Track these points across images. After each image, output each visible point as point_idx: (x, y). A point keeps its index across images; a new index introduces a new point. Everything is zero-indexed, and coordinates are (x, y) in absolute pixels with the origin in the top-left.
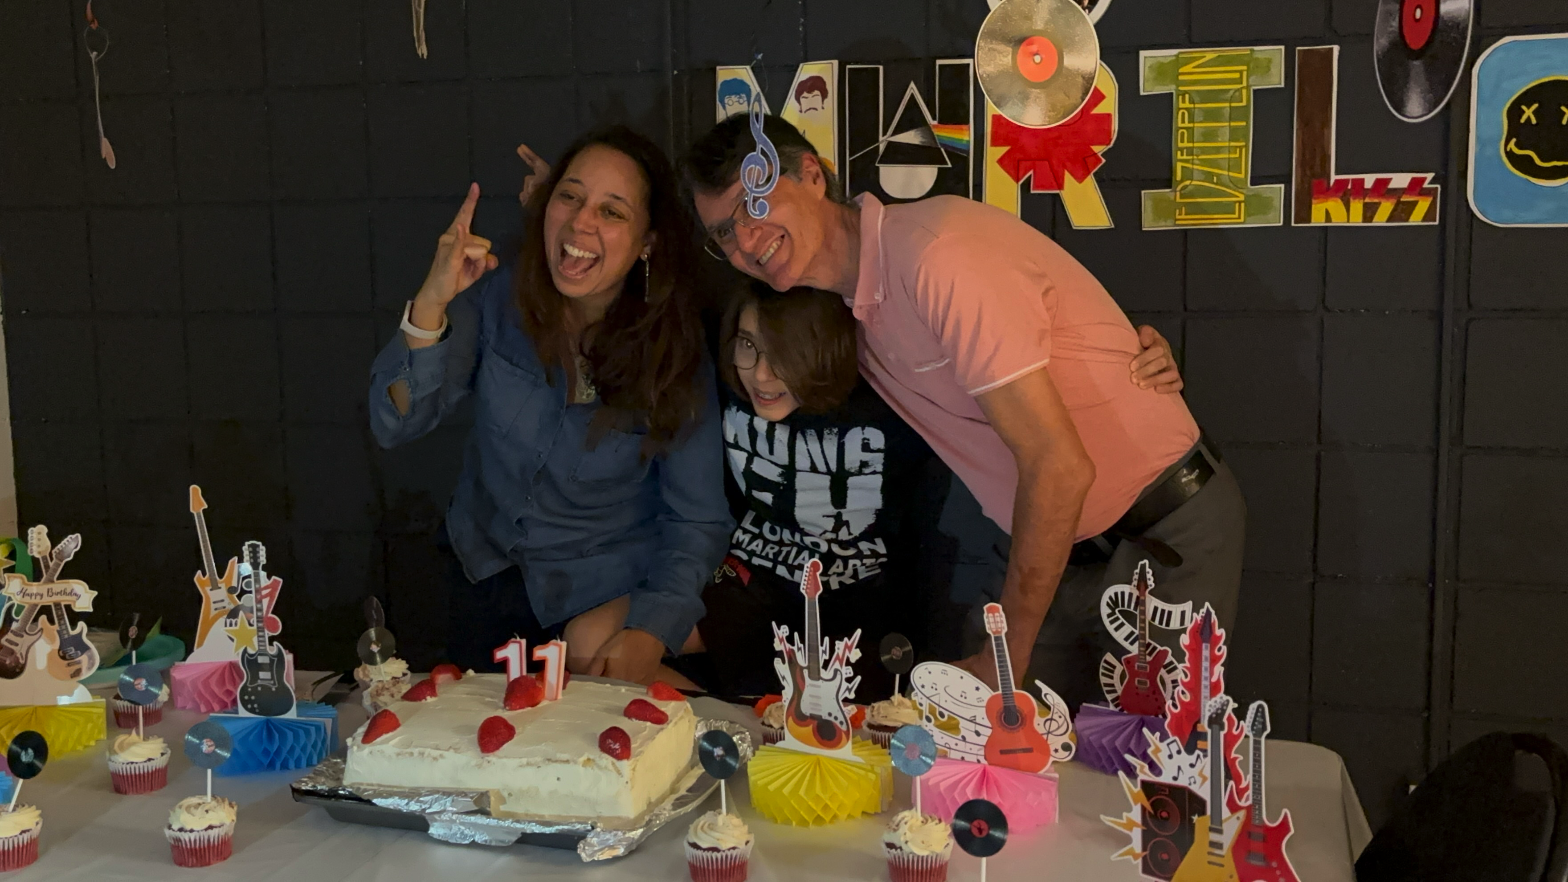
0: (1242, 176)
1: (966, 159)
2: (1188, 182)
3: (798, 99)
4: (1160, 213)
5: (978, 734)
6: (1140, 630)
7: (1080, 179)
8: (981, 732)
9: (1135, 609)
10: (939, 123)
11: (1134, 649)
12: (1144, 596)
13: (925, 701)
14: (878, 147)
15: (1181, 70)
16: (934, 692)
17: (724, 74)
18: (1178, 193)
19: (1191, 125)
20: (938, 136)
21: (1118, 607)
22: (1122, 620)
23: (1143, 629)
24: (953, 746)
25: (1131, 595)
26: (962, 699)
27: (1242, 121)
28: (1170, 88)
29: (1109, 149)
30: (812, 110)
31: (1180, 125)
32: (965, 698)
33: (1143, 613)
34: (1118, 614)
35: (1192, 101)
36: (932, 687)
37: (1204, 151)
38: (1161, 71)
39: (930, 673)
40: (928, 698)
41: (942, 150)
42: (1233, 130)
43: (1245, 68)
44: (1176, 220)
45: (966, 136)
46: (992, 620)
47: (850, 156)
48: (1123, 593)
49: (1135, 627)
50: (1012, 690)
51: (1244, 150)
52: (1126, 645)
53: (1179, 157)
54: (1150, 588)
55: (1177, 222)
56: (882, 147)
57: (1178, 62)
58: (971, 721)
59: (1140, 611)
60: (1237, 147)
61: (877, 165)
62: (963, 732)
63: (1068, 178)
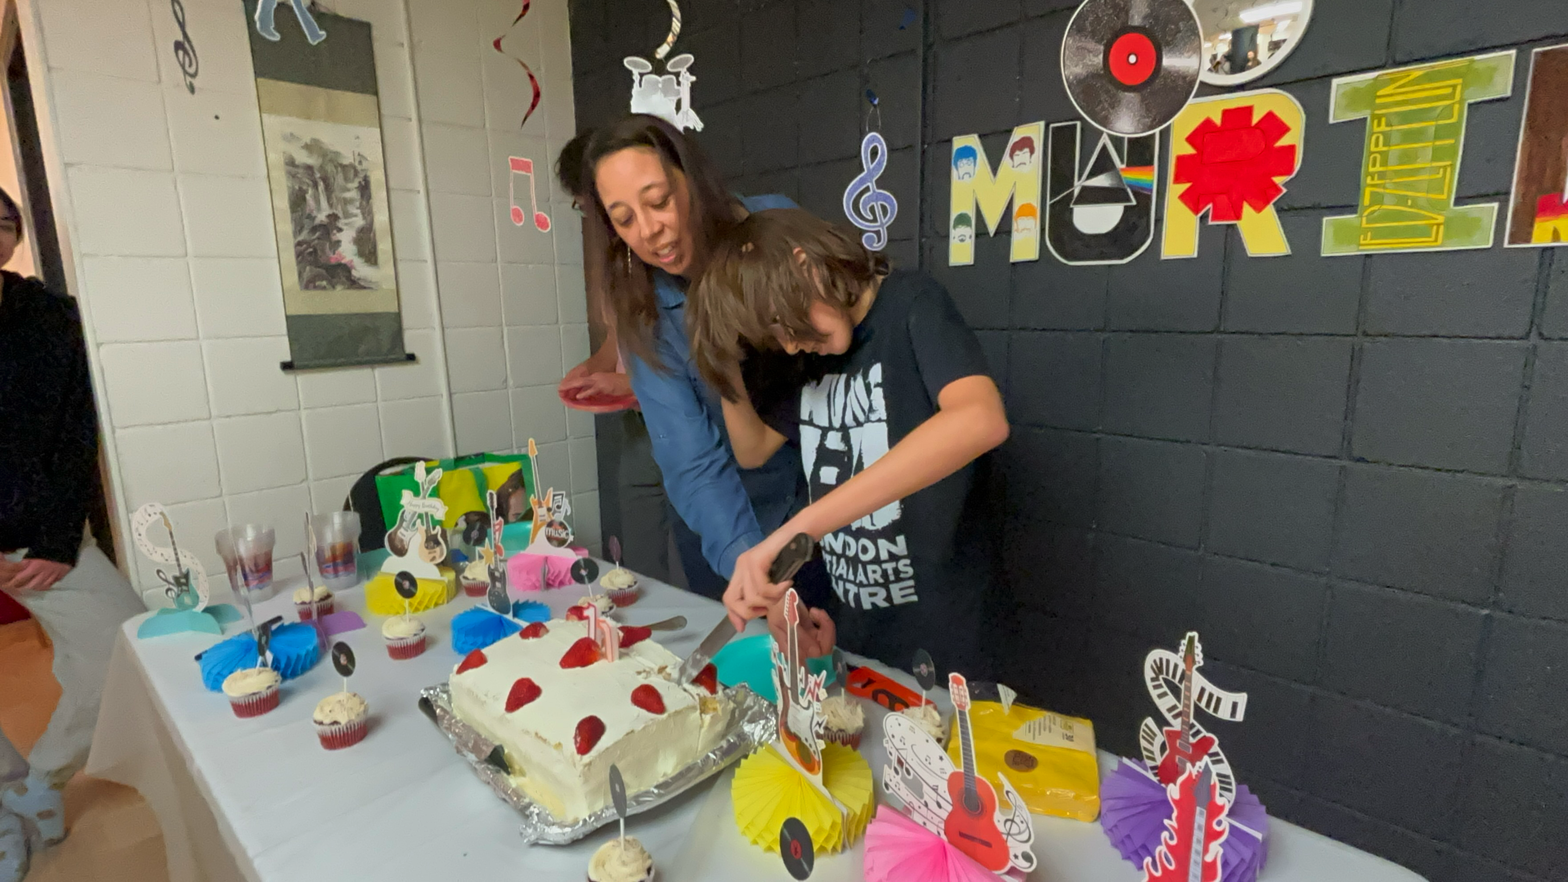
0: (1444, 197)
1: (1149, 198)
2: (1376, 208)
3: (1011, 156)
4: (1341, 237)
5: (939, 806)
6: (1184, 707)
7: (1258, 209)
8: (942, 805)
9: (1181, 681)
10: (1127, 165)
11: (1177, 725)
12: (1191, 670)
13: (893, 751)
14: (1073, 191)
15: (1378, 94)
16: (902, 746)
17: (959, 142)
18: (1364, 219)
19: (1385, 149)
20: (1125, 178)
21: (1162, 674)
22: (1165, 689)
23: (1187, 706)
24: (916, 808)
25: (1176, 666)
26: (927, 763)
27: (1449, 137)
28: (1365, 113)
29: (1291, 179)
30: (1022, 166)
31: (1373, 149)
32: (930, 763)
33: (1188, 689)
34: (1162, 682)
35: (1388, 124)
36: (901, 741)
37: (1398, 173)
38: (1355, 97)
39: (900, 725)
40: (897, 750)
41: (1129, 190)
42: (1435, 150)
43: (1460, 81)
44: (1360, 245)
45: (1148, 177)
46: (956, 691)
47: (1051, 200)
48: (1168, 661)
49: (1179, 701)
50: (974, 773)
51: (1449, 170)
52: (1168, 716)
53: (1369, 180)
54: (1197, 665)
55: (1361, 248)
56: (1077, 192)
57: (1377, 84)
58: (934, 789)
59: (1185, 685)
60: (1440, 167)
61: (1071, 206)
62: (926, 798)
63: (1247, 209)
